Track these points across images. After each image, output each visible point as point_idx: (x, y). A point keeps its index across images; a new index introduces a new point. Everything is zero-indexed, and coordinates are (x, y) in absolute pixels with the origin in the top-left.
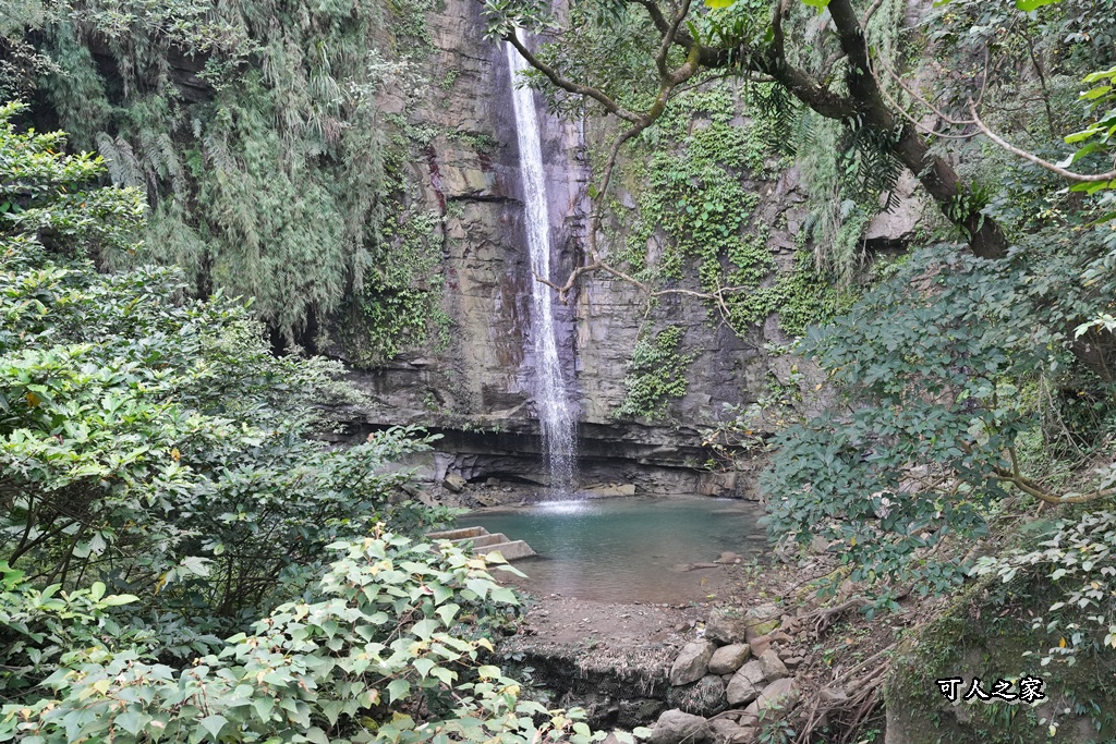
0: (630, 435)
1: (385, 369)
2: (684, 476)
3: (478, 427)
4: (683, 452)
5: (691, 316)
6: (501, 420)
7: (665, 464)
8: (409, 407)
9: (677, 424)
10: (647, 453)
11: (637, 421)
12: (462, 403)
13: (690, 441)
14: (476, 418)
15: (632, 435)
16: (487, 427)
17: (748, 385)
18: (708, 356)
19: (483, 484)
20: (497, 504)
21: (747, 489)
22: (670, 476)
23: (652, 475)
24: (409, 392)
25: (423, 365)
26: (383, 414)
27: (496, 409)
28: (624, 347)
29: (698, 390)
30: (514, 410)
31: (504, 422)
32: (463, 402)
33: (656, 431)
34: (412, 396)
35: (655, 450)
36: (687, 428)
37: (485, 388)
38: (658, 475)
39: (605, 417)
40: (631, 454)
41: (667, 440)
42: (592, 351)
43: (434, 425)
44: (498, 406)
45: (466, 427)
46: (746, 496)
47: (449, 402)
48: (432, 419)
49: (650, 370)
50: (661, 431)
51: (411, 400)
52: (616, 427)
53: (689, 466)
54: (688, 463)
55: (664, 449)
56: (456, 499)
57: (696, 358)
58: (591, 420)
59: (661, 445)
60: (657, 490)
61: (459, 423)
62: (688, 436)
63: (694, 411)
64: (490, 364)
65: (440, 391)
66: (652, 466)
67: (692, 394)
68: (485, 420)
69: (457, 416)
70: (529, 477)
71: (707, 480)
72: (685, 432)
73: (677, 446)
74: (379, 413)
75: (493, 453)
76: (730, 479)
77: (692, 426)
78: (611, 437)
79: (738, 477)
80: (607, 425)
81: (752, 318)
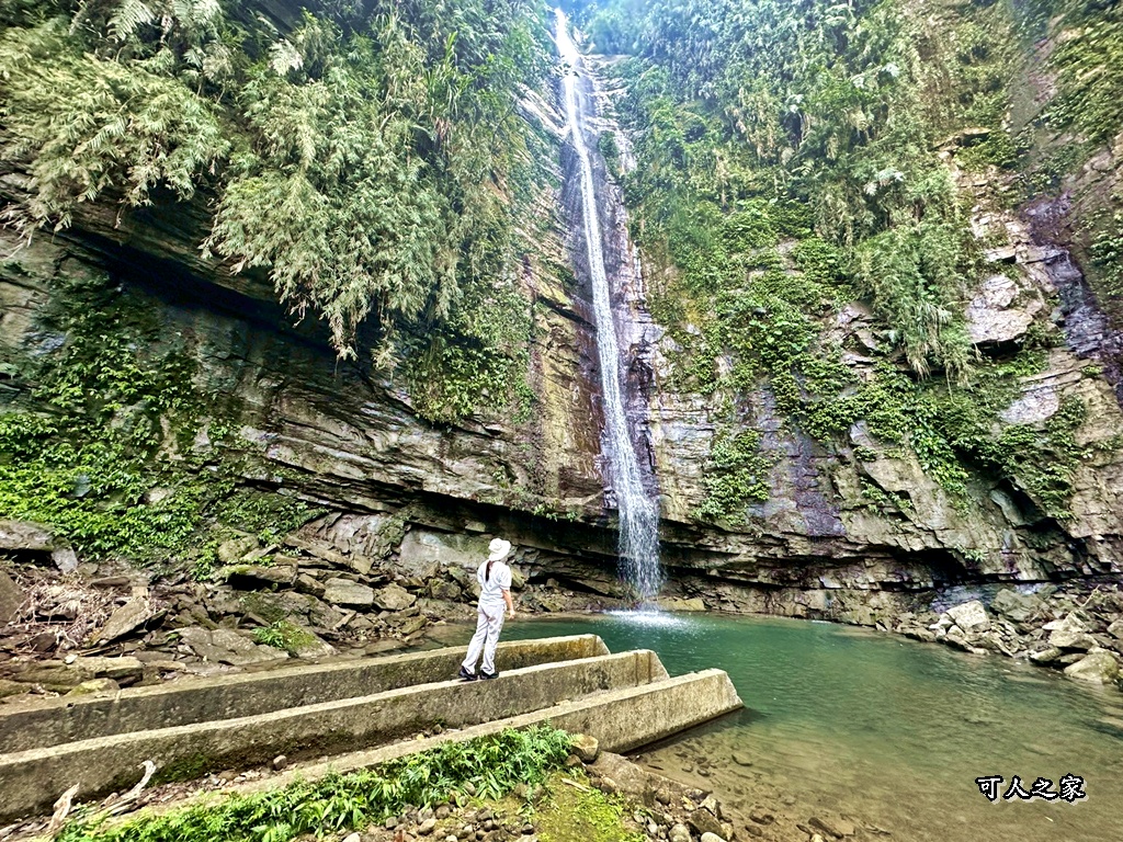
0: (705, 541)
1: (455, 428)
2: (753, 593)
3: (551, 511)
4: (761, 563)
5: (765, 423)
6: (577, 506)
7: (736, 578)
8: (475, 479)
9: (759, 531)
10: (719, 562)
11: (717, 523)
12: (535, 482)
13: (771, 551)
14: (551, 501)
15: (708, 540)
16: (560, 513)
17: (841, 491)
18: (786, 462)
19: (542, 586)
20: (561, 610)
21: (844, 610)
22: (738, 592)
23: (720, 590)
24: (479, 462)
25: (497, 433)
26: (445, 482)
27: (571, 496)
28: (700, 448)
29: (780, 496)
30: (590, 498)
31: (580, 510)
32: (537, 479)
33: (734, 538)
34: (481, 466)
35: (731, 560)
36: (770, 536)
37: (562, 470)
38: (726, 590)
39: (685, 515)
40: (701, 564)
41: (745, 549)
42: (667, 450)
43: (501, 503)
44: (573, 492)
45: (539, 509)
46: (846, 619)
47: (521, 478)
48: (501, 496)
49: (730, 471)
50: (739, 538)
51: (479, 471)
52: (694, 528)
53: (765, 581)
54: (763, 577)
55: (742, 558)
56: (516, 598)
57: (775, 463)
58: (673, 517)
59: (737, 555)
60: (724, 607)
61: (530, 504)
62: (770, 546)
63: (780, 517)
64: (568, 446)
65: (513, 465)
66: (722, 580)
67: (776, 499)
68: (559, 505)
69: (529, 495)
70: (588, 584)
71: (783, 600)
72: (767, 541)
73: (756, 556)
74: (439, 480)
75: (556, 550)
76: (817, 599)
77: (776, 534)
78: (685, 541)
79: (829, 597)
80: (686, 525)
81: (837, 424)
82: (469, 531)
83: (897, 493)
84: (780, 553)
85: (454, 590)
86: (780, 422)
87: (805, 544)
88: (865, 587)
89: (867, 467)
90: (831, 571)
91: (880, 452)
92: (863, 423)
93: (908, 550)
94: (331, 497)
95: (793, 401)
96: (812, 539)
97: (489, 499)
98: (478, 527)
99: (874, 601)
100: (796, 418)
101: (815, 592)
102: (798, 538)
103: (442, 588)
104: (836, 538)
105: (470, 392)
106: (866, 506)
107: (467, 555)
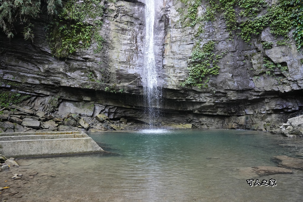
0: (189, 97)
1: (69, 59)
2: (217, 120)
3: (112, 89)
4: (216, 106)
6: (124, 86)
7: (207, 113)
8: (80, 79)
9: (214, 90)
10: (198, 107)
11: (193, 88)
12: (105, 78)
13: (221, 99)
14: (111, 85)
15: (191, 97)
16: (117, 90)
17: (254, 66)
18: (230, 54)
19: (118, 121)
20: (122, 130)
21: (253, 124)
22: (209, 120)
23: (201, 119)
24: (82, 72)
25: (87, 59)
26: (68, 81)
27: (123, 82)
28: (187, 53)
29: (225, 72)
30: (131, 82)
31: (126, 88)
33: (203, 95)
34: (83, 74)
35: (202, 105)
36: (219, 92)
37: (118, 71)
38: (204, 119)
39: (177, 86)
40: (190, 108)
41: (209, 99)
42: (171, 56)
43: (91, 88)
44: (124, 80)
45: (106, 89)
46: (253, 128)
47: (99, 76)
48: (91, 85)
49: (200, 62)
50: (206, 94)
51: (82, 76)
52: (182, 92)
53: (220, 114)
54: (219, 112)
55: (207, 104)
56: (101, 125)
57: (224, 56)
58: (170, 87)
60: (203, 127)
61: (103, 87)
62: (221, 96)
63: (224, 82)
65: (95, 71)
66: (200, 115)
67: (222, 74)
68: (115, 86)
69: (103, 83)
70: (142, 120)
71: (229, 121)
72: (218, 95)
73: (214, 102)
74: (66, 81)
75: (124, 106)
76: (242, 120)
77: (222, 91)
78: (180, 98)
79: (247, 118)
80: (179, 90)
81: (254, 32)
82: (84, 100)
83: (280, 64)
84: (224, 100)
85: (73, 122)
86: (227, 35)
87: (235, 94)
88: (264, 112)
89: (267, 52)
90: (250, 106)
91: (275, 43)
92: (268, 29)
93: (283, 92)
94: (30, 91)
95: (233, 23)
96: (238, 91)
97: (87, 87)
98: (87, 99)
99: (269, 119)
100: (235, 32)
101: (242, 117)
102: (232, 92)
103: (68, 122)
104: (250, 90)
105: (73, 43)
106: (265, 73)
107: (83, 110)
